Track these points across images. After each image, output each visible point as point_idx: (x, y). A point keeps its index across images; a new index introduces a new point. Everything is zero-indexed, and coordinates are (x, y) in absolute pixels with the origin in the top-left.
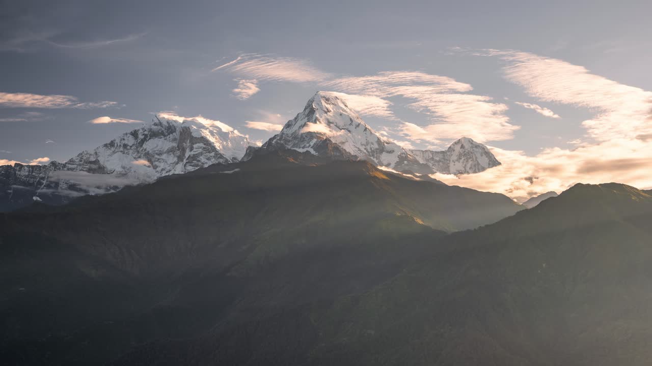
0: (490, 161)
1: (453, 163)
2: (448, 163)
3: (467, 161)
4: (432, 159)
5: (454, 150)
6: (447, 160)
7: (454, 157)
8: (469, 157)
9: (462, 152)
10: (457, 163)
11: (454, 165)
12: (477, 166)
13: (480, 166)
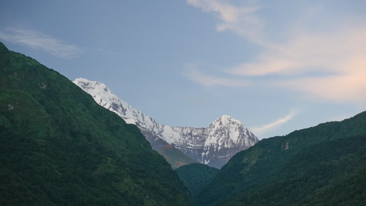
0: (240, 135)
1: (210, 138)
2: (206, 138)
3: (221, 136)
4: (190, 134)
5: (214, 127)
6: (206, 135)
7: (212, 133)
8: (224, 132)
9: (219, 128)
10: (213, 137)
11: (210, 139)
12: (226, 139)
13: (229, 140)
